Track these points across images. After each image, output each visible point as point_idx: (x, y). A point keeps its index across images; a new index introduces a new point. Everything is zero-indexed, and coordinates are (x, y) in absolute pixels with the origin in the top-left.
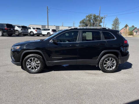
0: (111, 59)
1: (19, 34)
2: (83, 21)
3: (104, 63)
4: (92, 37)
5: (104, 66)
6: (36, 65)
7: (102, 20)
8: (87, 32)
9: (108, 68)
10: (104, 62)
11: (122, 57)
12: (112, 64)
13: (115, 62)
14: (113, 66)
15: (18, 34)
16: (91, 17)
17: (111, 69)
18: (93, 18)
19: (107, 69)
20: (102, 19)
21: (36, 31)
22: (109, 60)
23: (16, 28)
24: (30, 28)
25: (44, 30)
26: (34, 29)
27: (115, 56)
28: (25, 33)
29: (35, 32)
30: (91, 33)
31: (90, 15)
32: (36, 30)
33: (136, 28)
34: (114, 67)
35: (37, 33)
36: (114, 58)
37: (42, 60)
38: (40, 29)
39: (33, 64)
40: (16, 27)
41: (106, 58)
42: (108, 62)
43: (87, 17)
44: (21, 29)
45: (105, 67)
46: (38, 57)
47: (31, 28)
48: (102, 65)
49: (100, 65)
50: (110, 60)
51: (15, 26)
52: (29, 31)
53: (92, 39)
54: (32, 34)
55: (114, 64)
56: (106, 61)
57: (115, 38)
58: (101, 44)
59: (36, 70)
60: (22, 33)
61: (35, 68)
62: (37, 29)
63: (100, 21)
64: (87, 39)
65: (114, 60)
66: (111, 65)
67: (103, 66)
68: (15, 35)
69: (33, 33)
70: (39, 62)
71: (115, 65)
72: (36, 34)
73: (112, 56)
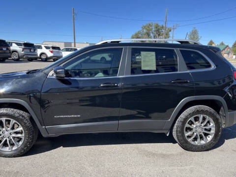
0: (204, 119)
1: (19, 58)
2: (136, 35)
3: (186, 128)
4: (155, 64)
5: (187, 134)
6: (14, 135)
7: (170, 33)
8: (142, 53)
9: (195, 139)
10: (187, 125)
11: (229, 113)
12: (206, 129)
13: (212, 124)
14: (206, 135)
15: (17, 58)
16: (151, 27)
17: (203, 142)
18: (153, 29)
19: (193, 143)
20: (170, 31)
21: (52, 52)
22: (196, 119)
23: (14, 47)
24: (40, 47)
25: (67, 51)
26: (47, 48)
27: (212, 110)
28: (29, 56)
29: (49, 54)
30: (154, 53)
31: (148, 25)
32: (51, 50)
33: (227, 46)
34: (209, 138)
35: (53, 57)
36: (211, 115)
37: (28, 123)
38: (58, 48)
39: (6, 133)
40: (14, 44)
41: (191, 115)
42: (195, 126)
43: (144, 28)
44: (22, 49)
45: (189, 137)
46: (17, 115)
47: (43, 46)
48: (181, 132)
49: (177, 134)
50: (201, 119)
51: (12, 43)
52: (39, 52)
53: (154, 68)
54: (43, 57)
55: (210, 130)
56: (191, 123)
57: (213, 67)
58: (179, 81)
59: (15, 148)
60: (24, 57)
61: (13, 145)
62: (54, 48)
63: (167, 35)
64: (143, 68)
65: (211, 120)
66: (203, 133)
67: (183, 135)
68: (13, 59)
69: (47, 56)
70: (20, 129)
71: (213, 131)
72: (51, 58)
73: (207, 111)
